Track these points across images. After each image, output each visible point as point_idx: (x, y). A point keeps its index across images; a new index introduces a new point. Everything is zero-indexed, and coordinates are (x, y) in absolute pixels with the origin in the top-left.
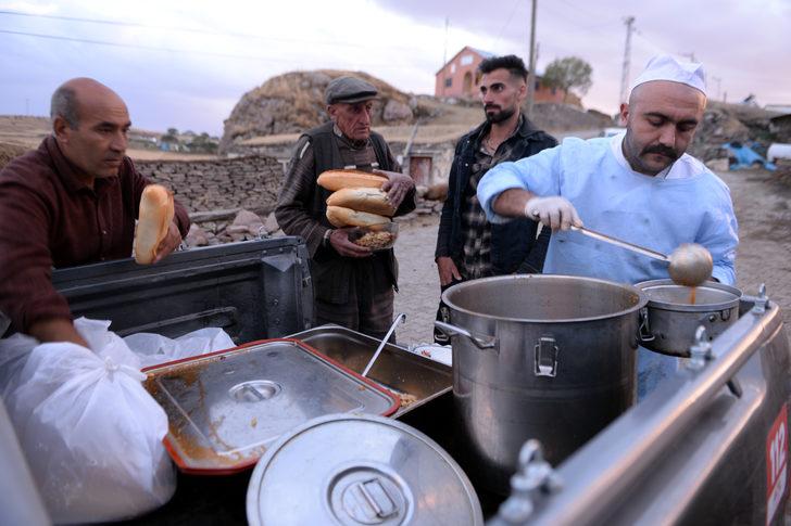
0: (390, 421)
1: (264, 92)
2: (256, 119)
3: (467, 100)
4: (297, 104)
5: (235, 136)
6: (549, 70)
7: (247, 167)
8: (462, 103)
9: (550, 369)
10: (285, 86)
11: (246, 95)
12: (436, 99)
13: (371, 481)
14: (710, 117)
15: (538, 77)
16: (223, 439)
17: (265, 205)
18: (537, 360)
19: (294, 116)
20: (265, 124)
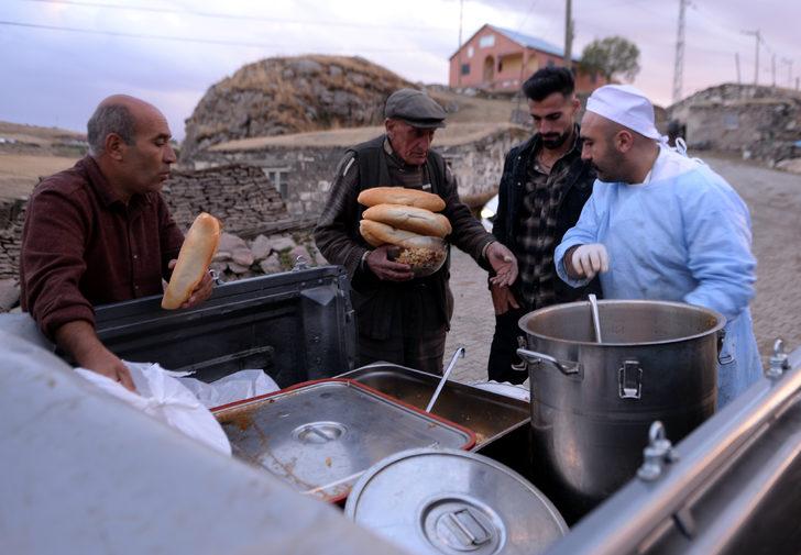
0: (470, 454)
1: (236, 83)
2: (226, 118)
3: (490, 90)
4: (279, 98)
5: (200, 139)
6: (588, 53)
7: (225, 179)
8: (483, 94)
9: (635, 391)
10: (262, 76)
11: (214, 87)
12: (450, 89)
13: (461, 512)
14: (780, 108)
15: (574, 62)
16: (302, 479)
17: (250, 226)
18: (622, 383)
19: (275, 113)
20: (238, 124)
